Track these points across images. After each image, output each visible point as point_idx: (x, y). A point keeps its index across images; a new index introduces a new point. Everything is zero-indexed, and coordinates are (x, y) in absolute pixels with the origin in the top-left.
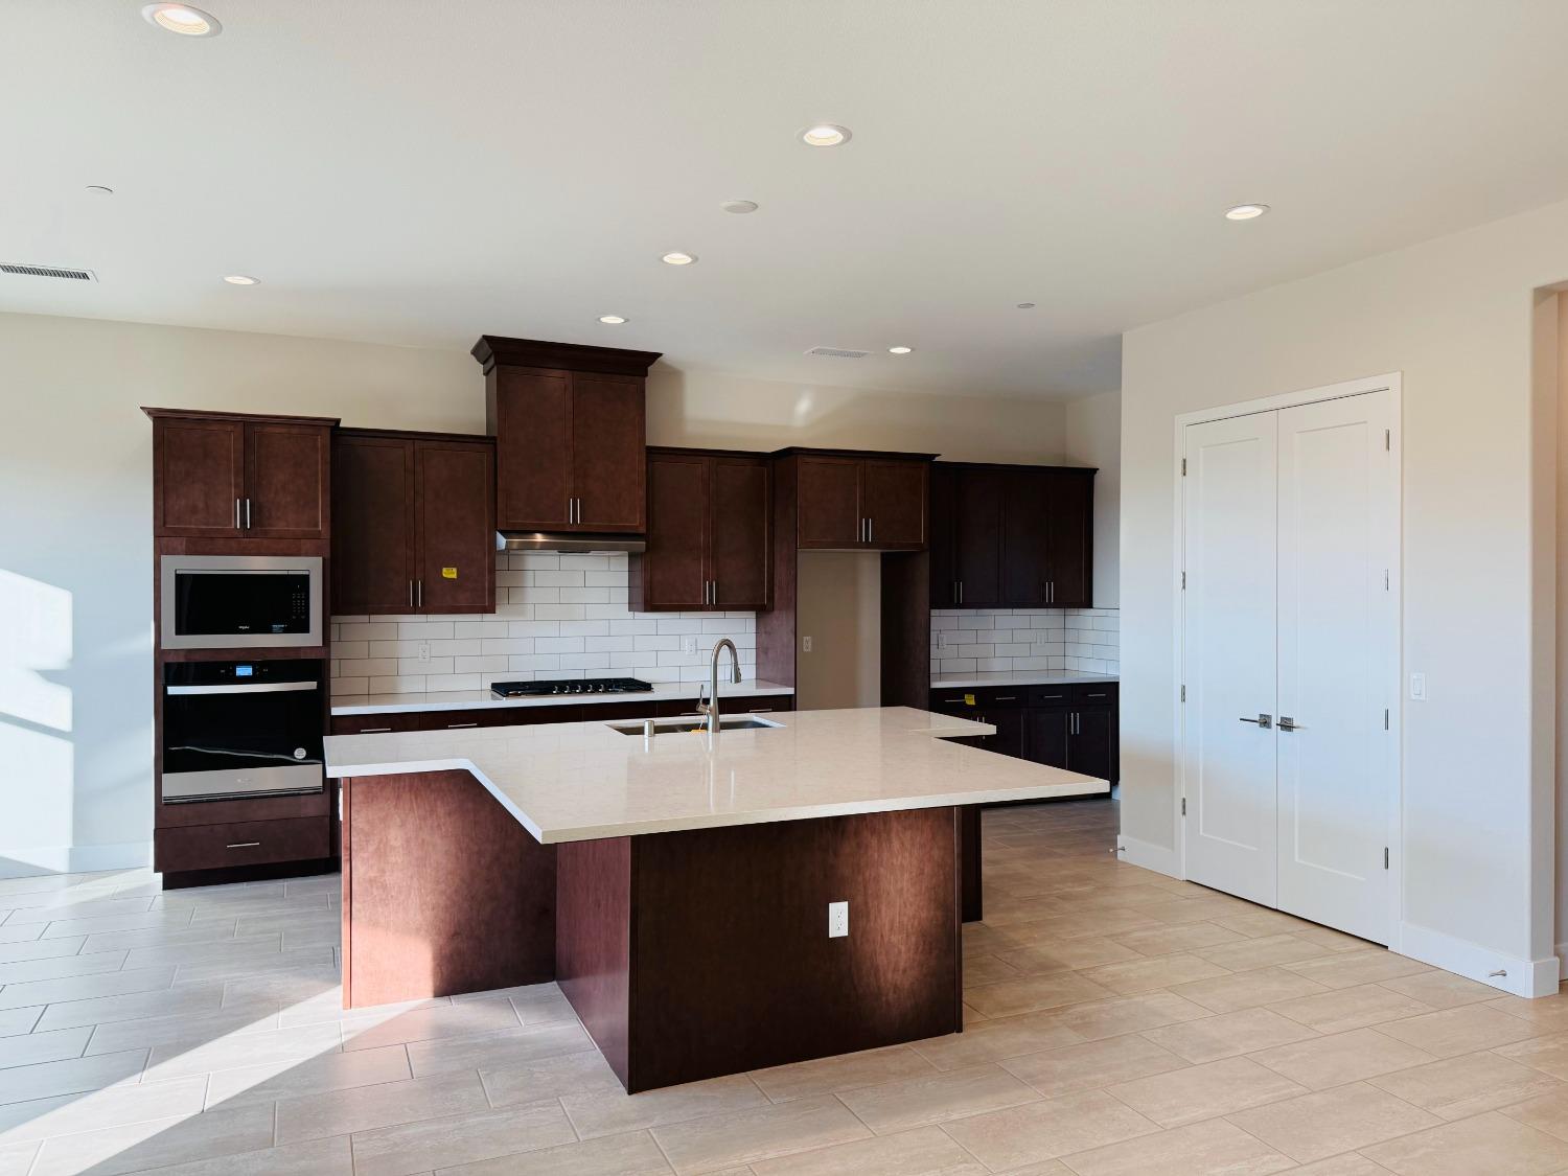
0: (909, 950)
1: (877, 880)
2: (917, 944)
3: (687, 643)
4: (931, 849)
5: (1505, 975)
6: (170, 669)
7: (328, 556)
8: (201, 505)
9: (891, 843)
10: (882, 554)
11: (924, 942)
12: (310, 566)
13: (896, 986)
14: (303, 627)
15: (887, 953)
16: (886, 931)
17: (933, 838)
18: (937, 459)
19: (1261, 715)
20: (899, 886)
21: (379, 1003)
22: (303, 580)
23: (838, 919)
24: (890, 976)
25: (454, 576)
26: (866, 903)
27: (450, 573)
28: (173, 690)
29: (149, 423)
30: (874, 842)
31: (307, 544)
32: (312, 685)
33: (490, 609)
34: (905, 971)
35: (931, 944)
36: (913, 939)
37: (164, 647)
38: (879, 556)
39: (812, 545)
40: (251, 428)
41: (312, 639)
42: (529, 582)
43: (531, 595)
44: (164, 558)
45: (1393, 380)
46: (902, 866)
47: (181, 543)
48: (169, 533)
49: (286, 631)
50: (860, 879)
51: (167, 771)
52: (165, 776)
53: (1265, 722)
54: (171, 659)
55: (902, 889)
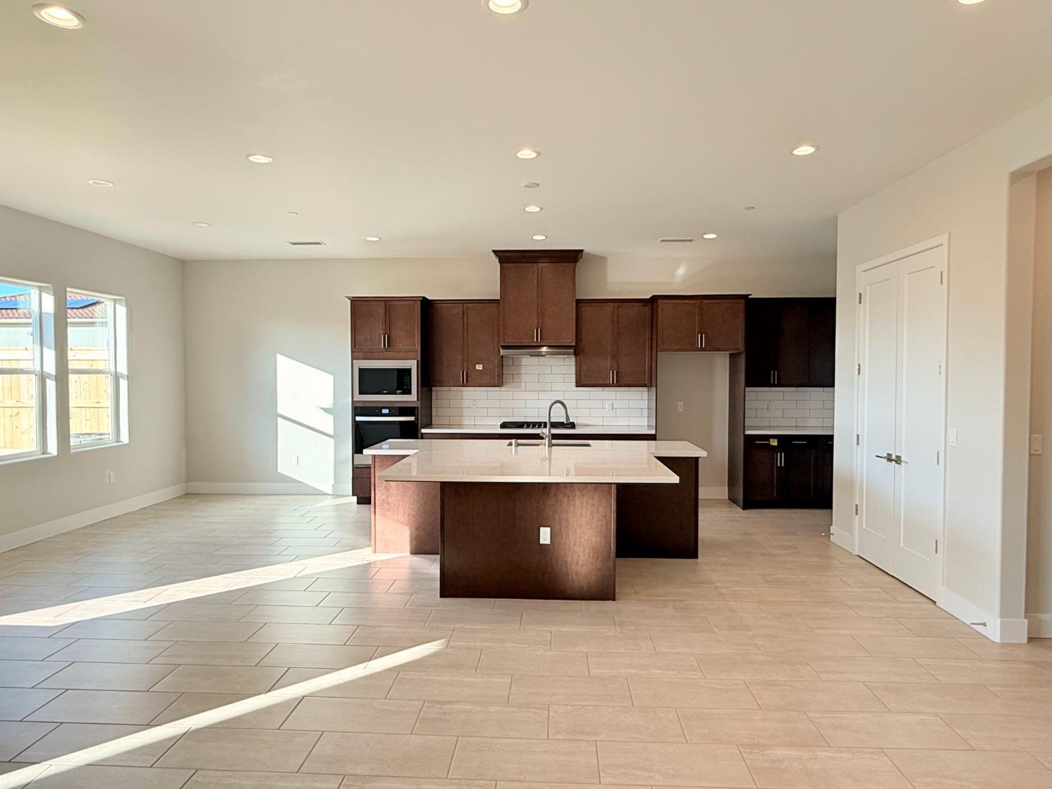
0: (585, 555)
1: (567, 520)
2: (589, 553)
3: (607, 404)
4: (599, 507)
5: (985, 625)
6: (358, 410)
7: (420, 360)
8: (369, 338)
9: (575, 501)
10: (731, 355)
11: (594, 553)
12: (412, 365)
13: (577, 572)
14: (409, 392)
15: (572, 555)
16: (571, 545)
17: (600, 502)
18: (750, 297)
19: (888, 454)
20: (579, 524)
21: (387, 553)
22: (409, 371)
23: (545, 536)
24: (573, 567)
25: (481, 369)
26: (561, 531)
27: (479, 367)
28: (358, 419)
29: (349, 301)
30: (565, 500)
31: (411, 354)
32: (412, 419)
33: (500, 384)
34: (582, 565)
35: (597, 554)
36: (587, 551)
37: (355, 399)
38: (728, 355)
39: (666, 350)
40: (387, 303)
41: (412, 398)
42: (523, 372)
43: (524, 378)
44: (354, 361)
45: (944, 239)
46: (581, 514)
47: (361, 355)
48: (358, 350)
49: (402, 394)
50: (557, 517)
51: (356, 453)
52: (355, 455)
53: (889, 459)
54: (357, 405)
55: (581, 525)
